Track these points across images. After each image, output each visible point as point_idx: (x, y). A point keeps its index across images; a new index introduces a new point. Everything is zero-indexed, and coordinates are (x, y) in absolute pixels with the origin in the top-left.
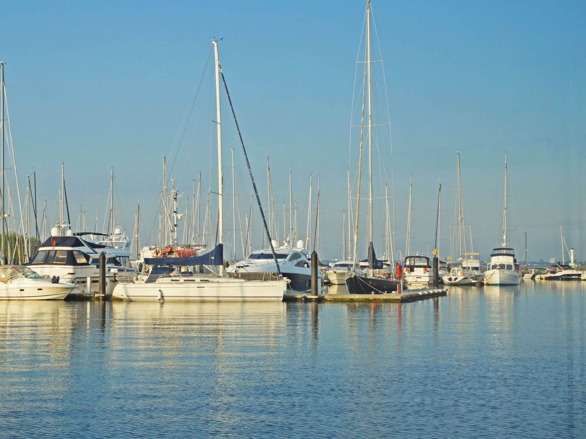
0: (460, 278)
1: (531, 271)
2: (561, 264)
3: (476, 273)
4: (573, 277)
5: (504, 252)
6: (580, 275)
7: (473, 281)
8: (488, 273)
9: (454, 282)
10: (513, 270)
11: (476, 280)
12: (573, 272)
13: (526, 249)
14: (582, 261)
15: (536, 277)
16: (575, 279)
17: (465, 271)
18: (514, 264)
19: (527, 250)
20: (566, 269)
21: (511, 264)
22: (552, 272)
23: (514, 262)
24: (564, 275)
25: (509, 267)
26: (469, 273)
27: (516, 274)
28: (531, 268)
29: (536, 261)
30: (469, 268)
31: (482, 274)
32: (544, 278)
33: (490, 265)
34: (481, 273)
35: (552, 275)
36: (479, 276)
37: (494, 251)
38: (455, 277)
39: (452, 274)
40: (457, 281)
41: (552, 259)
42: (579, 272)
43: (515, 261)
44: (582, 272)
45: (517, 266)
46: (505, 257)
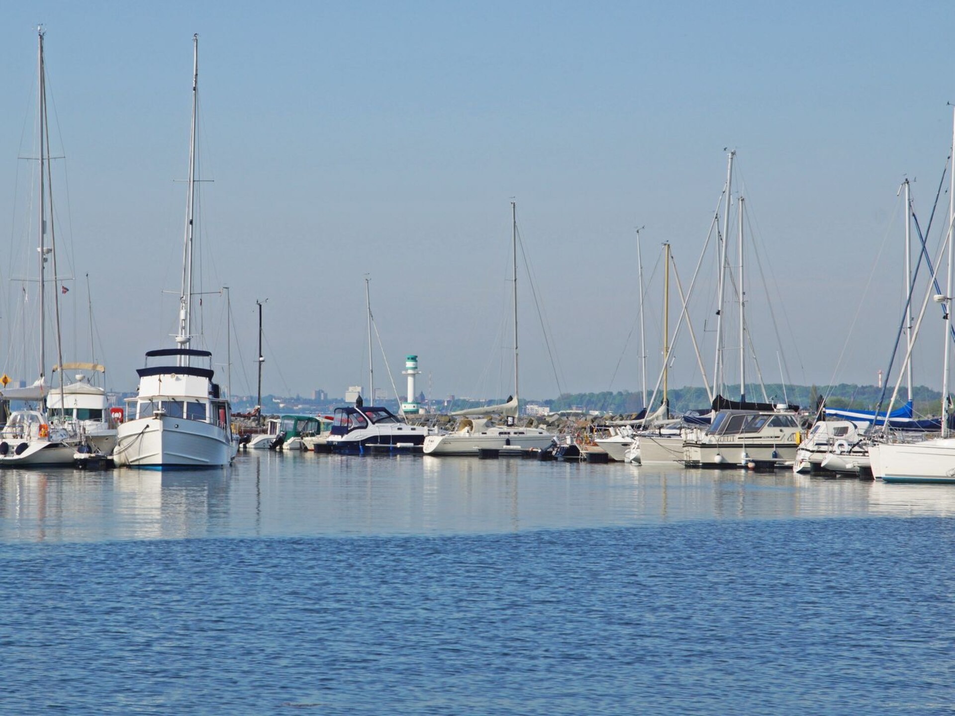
0: (36, 446)
1: (273, 425)
2: (365, 405)
3: (91, 427)
4: (399, 445)
5: (182, 361)
6: (420, 439)
7: (78, 456)
8: (125, 429)
9: (16, 457)
10: (207, 421)
11: (90, 451)
12: (400, 429)
13: (261, 356)
14: (440, 398)
15: (286, 446)
16: (404, 451)
17: (55, 422)
18: (212, 403)
19: (261, 359)
20: (379, 421)
21: (202, 402)
22: (337, 431)
23: (210, 393)
24: (373, 439)
25: (196, 409)
26: (70, 428)
27: (215, 433)
28: (273, 417)
29: (304, 396)
30: (68, 412)
31: (111, 432)
32: (311, 446)
33: (134, 404)
34: (109, 428)
35: (337, 439)
36: (98, 438)
37: (150, 358)
38: (18, 442)
39: (9, 430)
40: (25, 454)
41: (351, 389)
42: (421, 431)
43: (215, 390)
44: (426, 428)
45: (220, 406)
46: (184, 378)
